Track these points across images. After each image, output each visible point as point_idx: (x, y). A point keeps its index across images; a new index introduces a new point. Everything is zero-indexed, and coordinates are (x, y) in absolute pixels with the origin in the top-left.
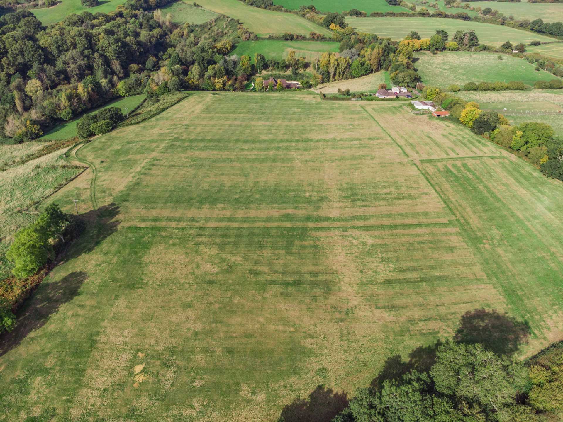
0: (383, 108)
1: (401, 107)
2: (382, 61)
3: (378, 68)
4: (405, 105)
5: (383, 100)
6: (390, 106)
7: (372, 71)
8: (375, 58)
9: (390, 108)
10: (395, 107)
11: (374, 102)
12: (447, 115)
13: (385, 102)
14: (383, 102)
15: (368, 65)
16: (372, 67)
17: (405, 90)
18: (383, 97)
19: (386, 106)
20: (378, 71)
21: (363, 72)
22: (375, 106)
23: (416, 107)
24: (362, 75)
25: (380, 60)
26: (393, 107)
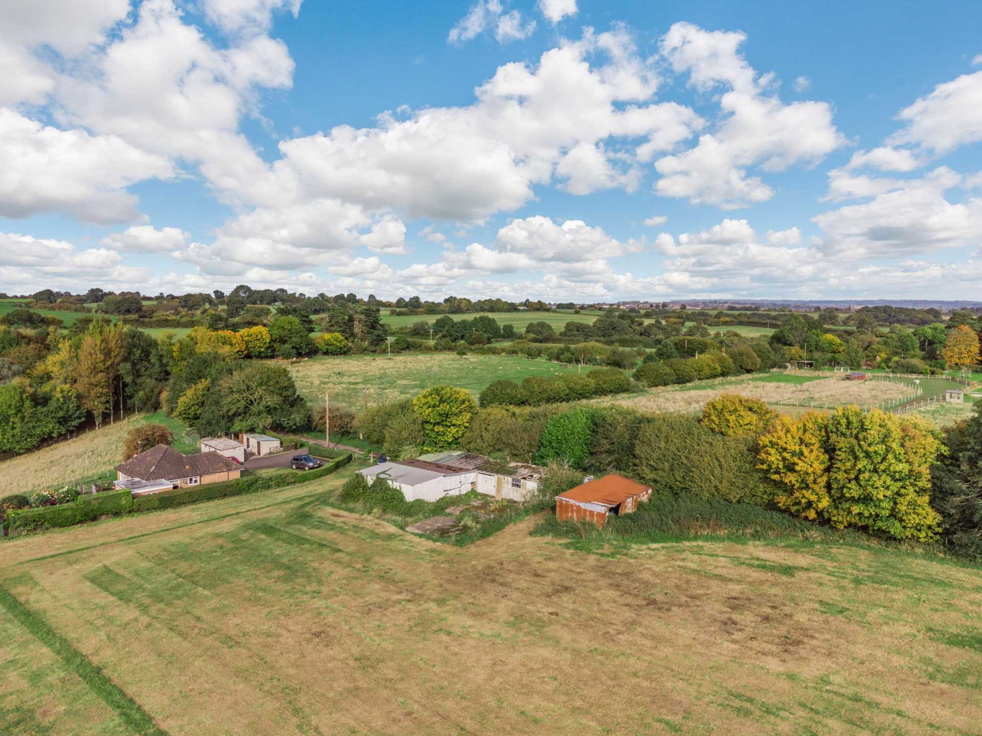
0: (185, 554)
1: (303, 517)
2: (128, 379)
3: (116, 408)
4: (323, 499)
5: (166, 502)
6: (226, 526)
7: (87, 423)
8: (94, 370)
9: (234, 538)
10: (268, 529)
11: (108, 527)
12: (644, 498)
13: (186, 513)
14: (169, 516)
15: (66, 399)
16: (88, 405)
17: (269, 444)
18: (165, 485)
19: (202, 531)
20: (117, 418)
21: (51, 426)
22: (115, 557)
23: (410, 493)
24: (46, 441)
25: (118, 378)
26: (247, 527)
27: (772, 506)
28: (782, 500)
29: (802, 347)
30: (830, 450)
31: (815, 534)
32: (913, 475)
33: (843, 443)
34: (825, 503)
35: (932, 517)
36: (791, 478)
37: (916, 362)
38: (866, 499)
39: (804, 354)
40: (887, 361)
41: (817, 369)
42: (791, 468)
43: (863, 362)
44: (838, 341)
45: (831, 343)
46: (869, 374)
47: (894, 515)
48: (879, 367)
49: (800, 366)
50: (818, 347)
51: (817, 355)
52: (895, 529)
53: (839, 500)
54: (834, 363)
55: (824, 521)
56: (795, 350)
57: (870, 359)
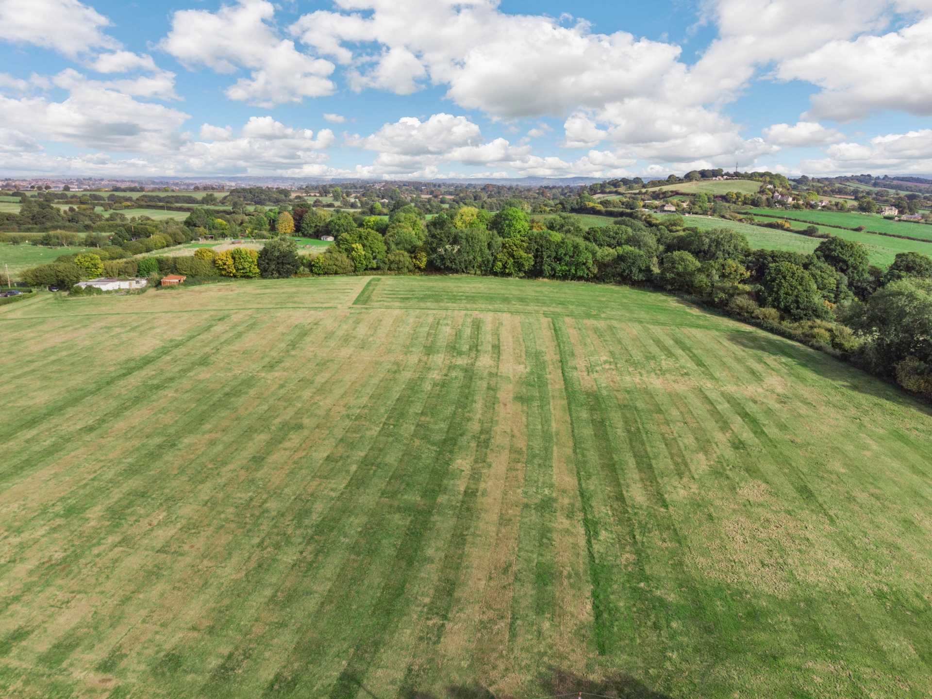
23: (104, 288)
27: (222, 275)
28: (224, 273)
29: (205, 227)
30: (234, 258)
31: (233, 279)
32: (253, 262)
33: (237, 256)
34: (234, 271)
35: (258, 271)
36: (225, 267)
37: (265, 233)
38: (244, 269)
39: (207, 232)
40: (251, 233)
41: (216, 239)
42: (225, 264)
43: (239, 234)
44: (224, 223)
45: (221, 224)
46: (243, 241)
47: (250, 271)
48: (248, 237)
49: (206, 238)
50: (214, 227)
51: (214, 232)
52: (251, 274)
53: (238, 270)
54: (224, 236)
55: (235, 276)
56: (202, 229)
57: (243, 231)
